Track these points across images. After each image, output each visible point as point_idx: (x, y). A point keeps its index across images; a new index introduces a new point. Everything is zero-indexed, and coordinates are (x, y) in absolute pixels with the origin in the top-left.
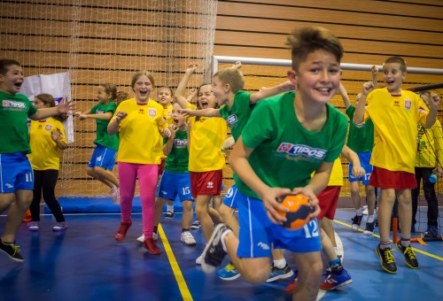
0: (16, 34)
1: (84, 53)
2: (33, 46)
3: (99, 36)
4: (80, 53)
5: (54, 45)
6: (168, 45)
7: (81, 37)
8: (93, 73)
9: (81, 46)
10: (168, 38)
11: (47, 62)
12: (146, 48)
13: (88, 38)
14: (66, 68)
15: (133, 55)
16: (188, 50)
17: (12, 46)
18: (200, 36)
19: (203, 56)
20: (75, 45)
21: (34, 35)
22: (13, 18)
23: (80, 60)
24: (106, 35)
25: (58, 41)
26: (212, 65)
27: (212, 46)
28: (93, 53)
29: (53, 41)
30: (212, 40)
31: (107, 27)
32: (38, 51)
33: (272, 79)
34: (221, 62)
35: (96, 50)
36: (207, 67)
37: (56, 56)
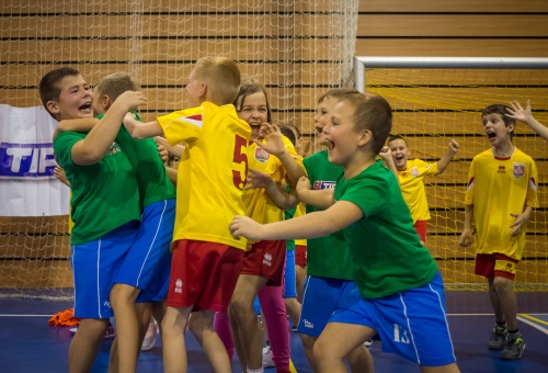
0: (49, 39)
1: (151, 62)
2: (74, 55)
3: (173, 34)
4: (145, 62)
5: (105, 53)
6: (281, 43)
7: (145, 38)
8: (163, 93)
9: (144, 52)
10: (281, 30)
12: (246, 50)
13: (156, 38)
16: (313, 50)
17: (43, 56)
18: (333, 25)
19: (339, 57)
20: (136, 50)
21: (76, 38)
22: (45, 14)
23: (144, 74)
24: (184, 32)
25: (112, 46)
26: (353, 72)
27: (353, 41)
28: (165, 62)
29: (104, 46)
30: (354, 31)
31: (185, 19)
32: (82, 63)
33: (457, 90)
34: (368, 66)
35: (169, 57)
36: (347, 75)
37: (109, 69)
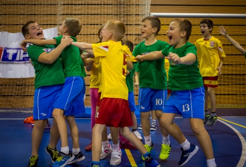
0: (24, 5)
1: (66, 14)
2: (35, 11)
3: (75, 3)
4: (64, 14)
5: (48, 11)
6: (120, 7)
7: (64, 4)
9: (64, 10)
10: (120, 2)
11: (44, 21)
12: (106, 10)
13: (69, 4)
14: (55, 25)
15: (98, 15)
16: (133, 10)
17: (22, 12)
19: (143, 13)
20: (60, 9)
21: (35, 4)
24: (80, 2)
25: (50, 8)
27: (149, 6)
28: (72, 15)
29: (47, 8)
30: (149, 2)
32: (38, 15)
35: (74, 12)
37: (49, 18)
